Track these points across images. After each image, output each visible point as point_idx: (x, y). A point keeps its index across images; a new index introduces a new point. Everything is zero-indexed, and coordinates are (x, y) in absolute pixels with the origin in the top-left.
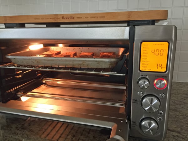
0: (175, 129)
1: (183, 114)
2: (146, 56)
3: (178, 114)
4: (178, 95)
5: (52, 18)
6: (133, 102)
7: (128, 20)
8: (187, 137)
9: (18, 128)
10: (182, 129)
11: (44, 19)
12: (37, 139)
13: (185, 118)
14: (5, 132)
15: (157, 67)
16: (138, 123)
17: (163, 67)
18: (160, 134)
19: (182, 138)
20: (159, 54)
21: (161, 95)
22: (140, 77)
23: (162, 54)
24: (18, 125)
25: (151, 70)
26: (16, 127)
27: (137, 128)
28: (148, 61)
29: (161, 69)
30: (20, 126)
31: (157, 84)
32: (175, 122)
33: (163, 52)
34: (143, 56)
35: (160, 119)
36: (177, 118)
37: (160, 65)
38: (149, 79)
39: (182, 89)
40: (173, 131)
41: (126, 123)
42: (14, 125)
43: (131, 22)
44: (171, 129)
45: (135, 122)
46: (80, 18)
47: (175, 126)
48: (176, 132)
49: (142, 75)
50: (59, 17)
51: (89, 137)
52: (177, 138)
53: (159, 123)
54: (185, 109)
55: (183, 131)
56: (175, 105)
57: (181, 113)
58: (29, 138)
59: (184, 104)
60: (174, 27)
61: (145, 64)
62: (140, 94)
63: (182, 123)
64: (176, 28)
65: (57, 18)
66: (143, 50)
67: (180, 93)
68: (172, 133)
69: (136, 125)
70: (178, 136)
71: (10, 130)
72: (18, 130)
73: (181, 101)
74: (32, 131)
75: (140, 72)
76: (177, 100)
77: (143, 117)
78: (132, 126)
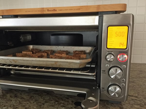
0: (134, 95)
1: (139, 84)
2: (112, 37)
3: (135, 84)
4: (134, 72)
5: (39, 11)
6: (102, 73)
7: (97, 11)
8: (143, 100)
9: (12, 97)
10: (139, 95)
11: (33, 11)
12: (27, 104)
13: (140, 87)
14: (1, 100)
15: (120, 45)
16: (106, 89)
17: (124, 45)
18: (123, 96)
19: (139, 101)
20: (121, 35)
21: (123, 66)
22: (107, 53)
23: (123, 35)
24: (11, 94)
25: (115, 47)
26: (10, 96)
27: (106, 92)
28: (113, 41)
29: (123, 46)
30: (13, 95)
31: (120, 58)
32: (133, 90)
33: (124, 34)
34: (109, 37)
35: (123, 85)
36: (135, 87)
37: (122, 44)
38: (114, 54)
39: (137, 67)
40: (132, 96)
41: (97, 89)
42: (9, 94)
43: (99, 13)
44: (130, 95)
45: (104, 88)
46: (61, 10)
47: (133, 93)
48: (134, 97)
49: (109, 52)
50: (45, 10)
51: (68, 101)
52: (135, 101)
53: (122, 88)
54: (140, 81)
55: (139, 96)
56: (132, 78)
57: (138, 84)
58: (21, 103)
59: (139, 78)
60: (132, 15)
61: (111, 43)
62: (107, 66)
63: (139, 90)
64: (133, 16)
65: (43, 11)
66: (110, 33)
67: (135, 71)
68: (131, 97)
69: (104, 90)
70: (136, 100)
71: (6, 98)
72: (12, 98)
73: (136, 76)
74: (23, 99)
75: (107, 49)
76: (134, 75)
77: (110, 84)
78: (102, 91)
